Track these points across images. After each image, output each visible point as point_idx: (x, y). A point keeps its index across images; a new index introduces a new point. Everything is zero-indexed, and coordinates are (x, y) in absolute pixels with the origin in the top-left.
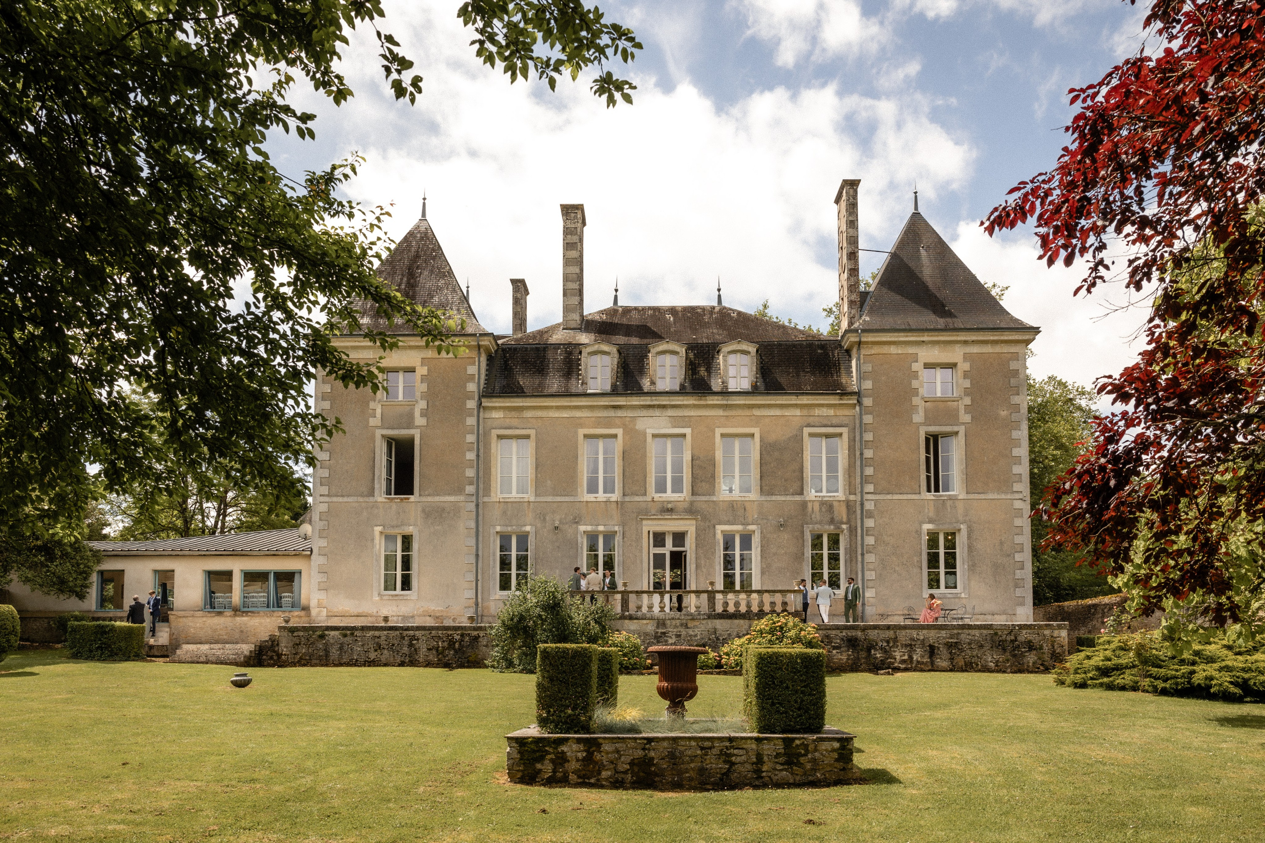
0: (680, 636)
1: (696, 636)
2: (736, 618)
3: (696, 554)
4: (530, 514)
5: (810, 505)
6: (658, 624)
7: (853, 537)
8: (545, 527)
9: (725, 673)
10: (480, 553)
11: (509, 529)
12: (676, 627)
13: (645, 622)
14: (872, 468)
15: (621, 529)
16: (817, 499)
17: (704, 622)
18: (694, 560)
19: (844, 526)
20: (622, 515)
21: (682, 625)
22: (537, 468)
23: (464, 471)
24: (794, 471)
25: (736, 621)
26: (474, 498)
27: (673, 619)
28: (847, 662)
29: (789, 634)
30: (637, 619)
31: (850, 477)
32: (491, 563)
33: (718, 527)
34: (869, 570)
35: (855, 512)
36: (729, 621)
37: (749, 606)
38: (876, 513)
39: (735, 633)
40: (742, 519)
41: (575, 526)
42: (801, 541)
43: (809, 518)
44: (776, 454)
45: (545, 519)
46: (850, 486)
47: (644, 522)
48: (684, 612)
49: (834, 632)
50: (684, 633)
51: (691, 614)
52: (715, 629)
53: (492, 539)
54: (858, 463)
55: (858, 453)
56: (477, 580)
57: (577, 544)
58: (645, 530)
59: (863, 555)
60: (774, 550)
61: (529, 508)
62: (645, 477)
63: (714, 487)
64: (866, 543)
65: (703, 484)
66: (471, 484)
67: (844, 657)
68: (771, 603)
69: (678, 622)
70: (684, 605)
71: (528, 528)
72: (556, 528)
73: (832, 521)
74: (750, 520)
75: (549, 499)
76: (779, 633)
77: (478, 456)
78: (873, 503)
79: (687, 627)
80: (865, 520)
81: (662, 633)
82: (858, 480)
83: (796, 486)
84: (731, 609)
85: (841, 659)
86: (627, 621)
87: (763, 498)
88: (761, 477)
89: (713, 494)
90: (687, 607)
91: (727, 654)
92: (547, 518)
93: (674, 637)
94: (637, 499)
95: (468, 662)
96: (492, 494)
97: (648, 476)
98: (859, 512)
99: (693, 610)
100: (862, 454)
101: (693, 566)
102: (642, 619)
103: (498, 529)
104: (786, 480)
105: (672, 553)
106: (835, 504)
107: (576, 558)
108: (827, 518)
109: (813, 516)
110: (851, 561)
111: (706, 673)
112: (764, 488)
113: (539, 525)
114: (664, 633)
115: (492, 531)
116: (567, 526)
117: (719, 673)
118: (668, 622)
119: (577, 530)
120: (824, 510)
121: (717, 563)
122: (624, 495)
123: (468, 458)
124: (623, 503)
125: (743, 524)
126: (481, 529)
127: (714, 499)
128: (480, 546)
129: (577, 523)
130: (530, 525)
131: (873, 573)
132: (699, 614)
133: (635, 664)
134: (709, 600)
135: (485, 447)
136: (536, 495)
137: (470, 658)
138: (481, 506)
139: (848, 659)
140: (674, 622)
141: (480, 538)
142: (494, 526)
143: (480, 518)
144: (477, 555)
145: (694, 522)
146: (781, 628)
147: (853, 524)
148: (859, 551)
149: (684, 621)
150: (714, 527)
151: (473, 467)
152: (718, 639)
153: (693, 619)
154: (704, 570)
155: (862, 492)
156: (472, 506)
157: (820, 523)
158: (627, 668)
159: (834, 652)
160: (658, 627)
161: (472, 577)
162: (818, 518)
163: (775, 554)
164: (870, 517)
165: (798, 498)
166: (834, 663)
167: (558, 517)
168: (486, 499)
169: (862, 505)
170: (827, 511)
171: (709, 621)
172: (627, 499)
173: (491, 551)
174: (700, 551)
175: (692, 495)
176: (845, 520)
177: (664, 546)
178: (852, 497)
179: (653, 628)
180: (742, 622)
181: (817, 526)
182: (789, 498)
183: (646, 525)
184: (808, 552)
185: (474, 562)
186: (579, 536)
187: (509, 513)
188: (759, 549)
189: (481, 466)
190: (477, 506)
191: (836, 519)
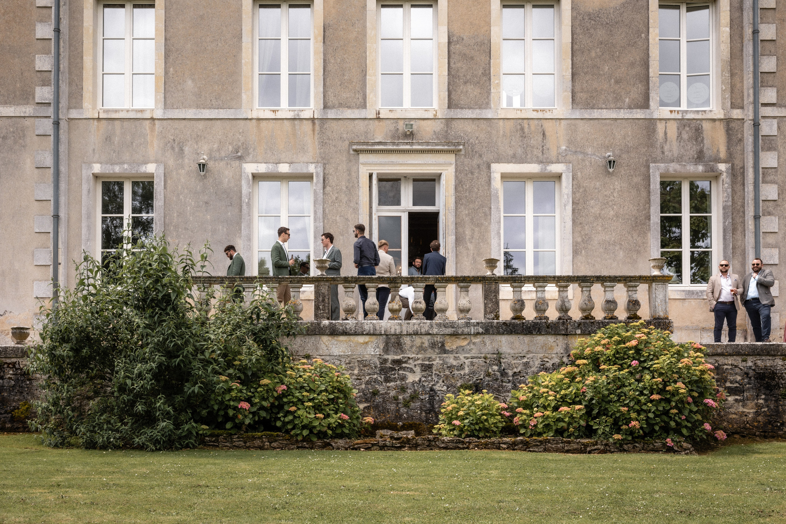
0: (430, 367)
1: (461, 367)
2: (539, 333)
3: (456, 216)
4: (156, 143)
5: (660, 127)
6: (387, 344)
7: (738, 187)
8: (182, 167)
9: (526, 446)
10: (62, 214)
11: (117, 169)
12: (421, 349)
13: (361, 339)
14: (774, 59)
15: (320, 170)
16: (673, 116)
17: (477, 340)
18: (452, 227)
19: (722, 167)
20: (323, 144)
21: (433, 345)
22: (167, 56)
23: (33, 61)
24: (632, 64)
25: (540, 339)
26: (50, 111)
27: (416, 334)
28: (754, 420)
29: (657, 365)
30: (345, 333)
31: (732, 75)
32: (84, 231)
33: (494, 166)
34: (769, 246)
35: (741, 140)
36: (526, 339)
37: (564, 309)
38: (779, 142)
39: (537, 363)
40: (537, 152)
41: (236, 163)
42: (644, 194)
43: (659, 151)
44: (601, 34)
45: (181, 150)
46: (732, 92)
47: (363, 158)
48: (438, 319)
49: (730, 360)
50: (437, 362)
51: (452, 325)
52: (499, 353)
53: (85, 187)
54: (749, 49)
55: (748, 31)
56: (56, 264)
57: (240, 198)
58: (364, 173)
59: (757, 218)
60: (596, 210)
61: (152, 130)
62: (364, 73)
63: (489, 92)
64: (762, 198)
65: (470, 87)
66: (45, 83)
67: (750, 410)
68: (608, 302)
69: (426, 340)
70: (438, 305)
71: (151, 168)
72: (202, 167)
73: (700, 157)
74: (553, 153)
75: (190, 113)
76: (635, 363)
77: (57, 30)
78: (775, 122)
79: (443, 350)
80: (762, 155)
81: (395, 362)
82: (748, 80)
83: (636, 92)
84: (529, 314)
85: (743, 414)
86: (325, 339)
87: (577, 114)
88: (573, 75)
89: (486, 105)
90: (443, 311)
91: (527, 405)
92: (186, 149)
93: (418, 369)
94: (349, 114)
95: (13, 420)
96: (86, 104)
97: (369, 72)
98: (749, 140)
99: (452, 315)
100: (755, 32)
101: (451, 239)
102: (356, 334)
103: (97, 168)
104: (617, 82)
105: (412, 216)
106: (706, 126)
107: (239, 224)
108: (692, 150)
109: (666, 148)
110: (734, 230)
111: (486, 446)
112: (579, 95)
113: (171, 162)
114: (398, 362)
115: (87, 174)
116: (222, 164)
117: (512, 447)
118: (407, 340)
119: (240, 173)
120: (685, 136)
121: (493, 234)
122: (325, 107)
123: (39, 35)
124: (323, 120)
125: (541, 162)
126: (63, 168)
127: (489, 114)
128: (63, 200)
129: (240, 158)
130: (156, 161)
131: (775, 252)
132: (468, 324)
133: (341, 426)
134: (486, 297)
135: (72, 17)
136: (166, 106)
137: (16, 413)
138: (63, 124)
139: (757, 414)
140: (418, 341)
141: (63, 186)
142: (89, 164)
143: (63, 148)
144: (56, 217)
145: (451, 158)
146: (638, 350)
147: (737, 162)
148: (750, 212)
149: (439, 339)
150: (489, 167)
151: (48, 53)
152: (503, 373)
153: (455, 335)
154: (471, 246)
155: (756, 102)
156: (47, 126)
157: (679, 159)
158: (322, 435)
159: (731, 399)
160: (386, 350)
161: (46, 258)
162: (676, 152)
163: (597, 217)
164: (770, 149)
165: (639, 114)
166: (730, 421)
167: (205, 148)
168: (74, 114)
169: (756, 125)
170: (690, 139)
171: (487, 339)
172: (331, 114)
173: (84, 211)
174: (464, 212)
175: (449, 107)
176: (723, 154)
177: (398, 203)
178: (736, 114)
179: (378, 352)
180: (551, 339)
181: (674, 167)
182: (623, 114)
183: (364, 164)
184: (656, 216)
185: (51, 229)
186: (244, 183)
187: (116, 139)
188: (569, 208)
189: (64, 54)
190: (57, 124)
191: (708, 153)
